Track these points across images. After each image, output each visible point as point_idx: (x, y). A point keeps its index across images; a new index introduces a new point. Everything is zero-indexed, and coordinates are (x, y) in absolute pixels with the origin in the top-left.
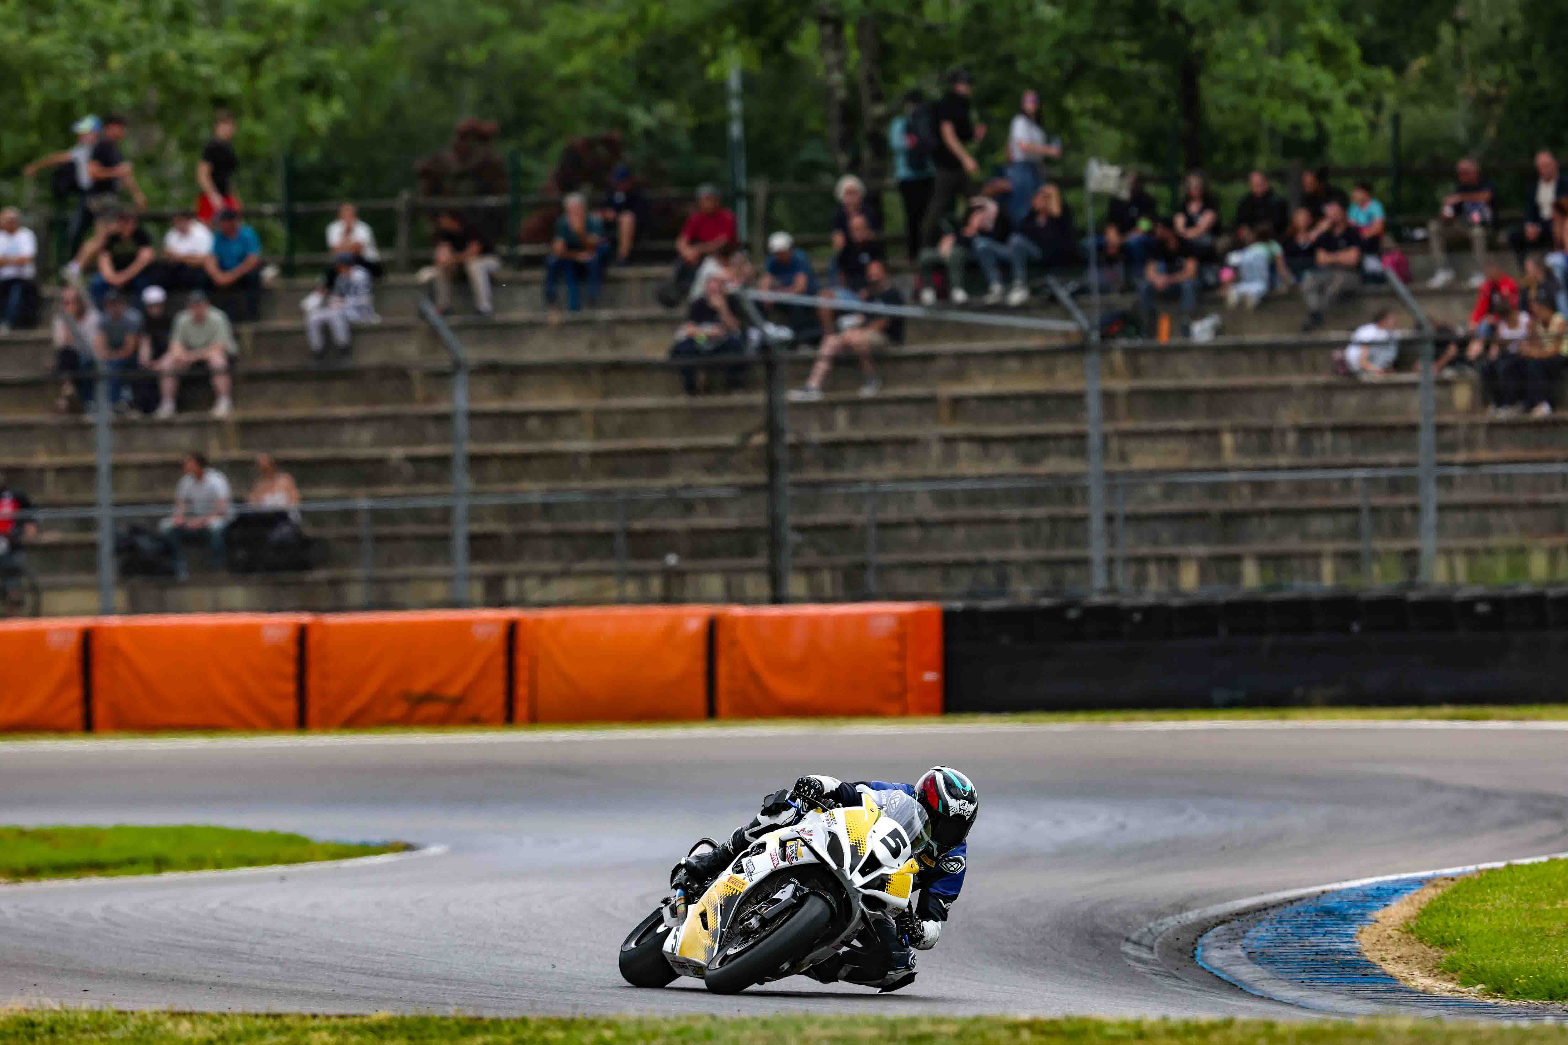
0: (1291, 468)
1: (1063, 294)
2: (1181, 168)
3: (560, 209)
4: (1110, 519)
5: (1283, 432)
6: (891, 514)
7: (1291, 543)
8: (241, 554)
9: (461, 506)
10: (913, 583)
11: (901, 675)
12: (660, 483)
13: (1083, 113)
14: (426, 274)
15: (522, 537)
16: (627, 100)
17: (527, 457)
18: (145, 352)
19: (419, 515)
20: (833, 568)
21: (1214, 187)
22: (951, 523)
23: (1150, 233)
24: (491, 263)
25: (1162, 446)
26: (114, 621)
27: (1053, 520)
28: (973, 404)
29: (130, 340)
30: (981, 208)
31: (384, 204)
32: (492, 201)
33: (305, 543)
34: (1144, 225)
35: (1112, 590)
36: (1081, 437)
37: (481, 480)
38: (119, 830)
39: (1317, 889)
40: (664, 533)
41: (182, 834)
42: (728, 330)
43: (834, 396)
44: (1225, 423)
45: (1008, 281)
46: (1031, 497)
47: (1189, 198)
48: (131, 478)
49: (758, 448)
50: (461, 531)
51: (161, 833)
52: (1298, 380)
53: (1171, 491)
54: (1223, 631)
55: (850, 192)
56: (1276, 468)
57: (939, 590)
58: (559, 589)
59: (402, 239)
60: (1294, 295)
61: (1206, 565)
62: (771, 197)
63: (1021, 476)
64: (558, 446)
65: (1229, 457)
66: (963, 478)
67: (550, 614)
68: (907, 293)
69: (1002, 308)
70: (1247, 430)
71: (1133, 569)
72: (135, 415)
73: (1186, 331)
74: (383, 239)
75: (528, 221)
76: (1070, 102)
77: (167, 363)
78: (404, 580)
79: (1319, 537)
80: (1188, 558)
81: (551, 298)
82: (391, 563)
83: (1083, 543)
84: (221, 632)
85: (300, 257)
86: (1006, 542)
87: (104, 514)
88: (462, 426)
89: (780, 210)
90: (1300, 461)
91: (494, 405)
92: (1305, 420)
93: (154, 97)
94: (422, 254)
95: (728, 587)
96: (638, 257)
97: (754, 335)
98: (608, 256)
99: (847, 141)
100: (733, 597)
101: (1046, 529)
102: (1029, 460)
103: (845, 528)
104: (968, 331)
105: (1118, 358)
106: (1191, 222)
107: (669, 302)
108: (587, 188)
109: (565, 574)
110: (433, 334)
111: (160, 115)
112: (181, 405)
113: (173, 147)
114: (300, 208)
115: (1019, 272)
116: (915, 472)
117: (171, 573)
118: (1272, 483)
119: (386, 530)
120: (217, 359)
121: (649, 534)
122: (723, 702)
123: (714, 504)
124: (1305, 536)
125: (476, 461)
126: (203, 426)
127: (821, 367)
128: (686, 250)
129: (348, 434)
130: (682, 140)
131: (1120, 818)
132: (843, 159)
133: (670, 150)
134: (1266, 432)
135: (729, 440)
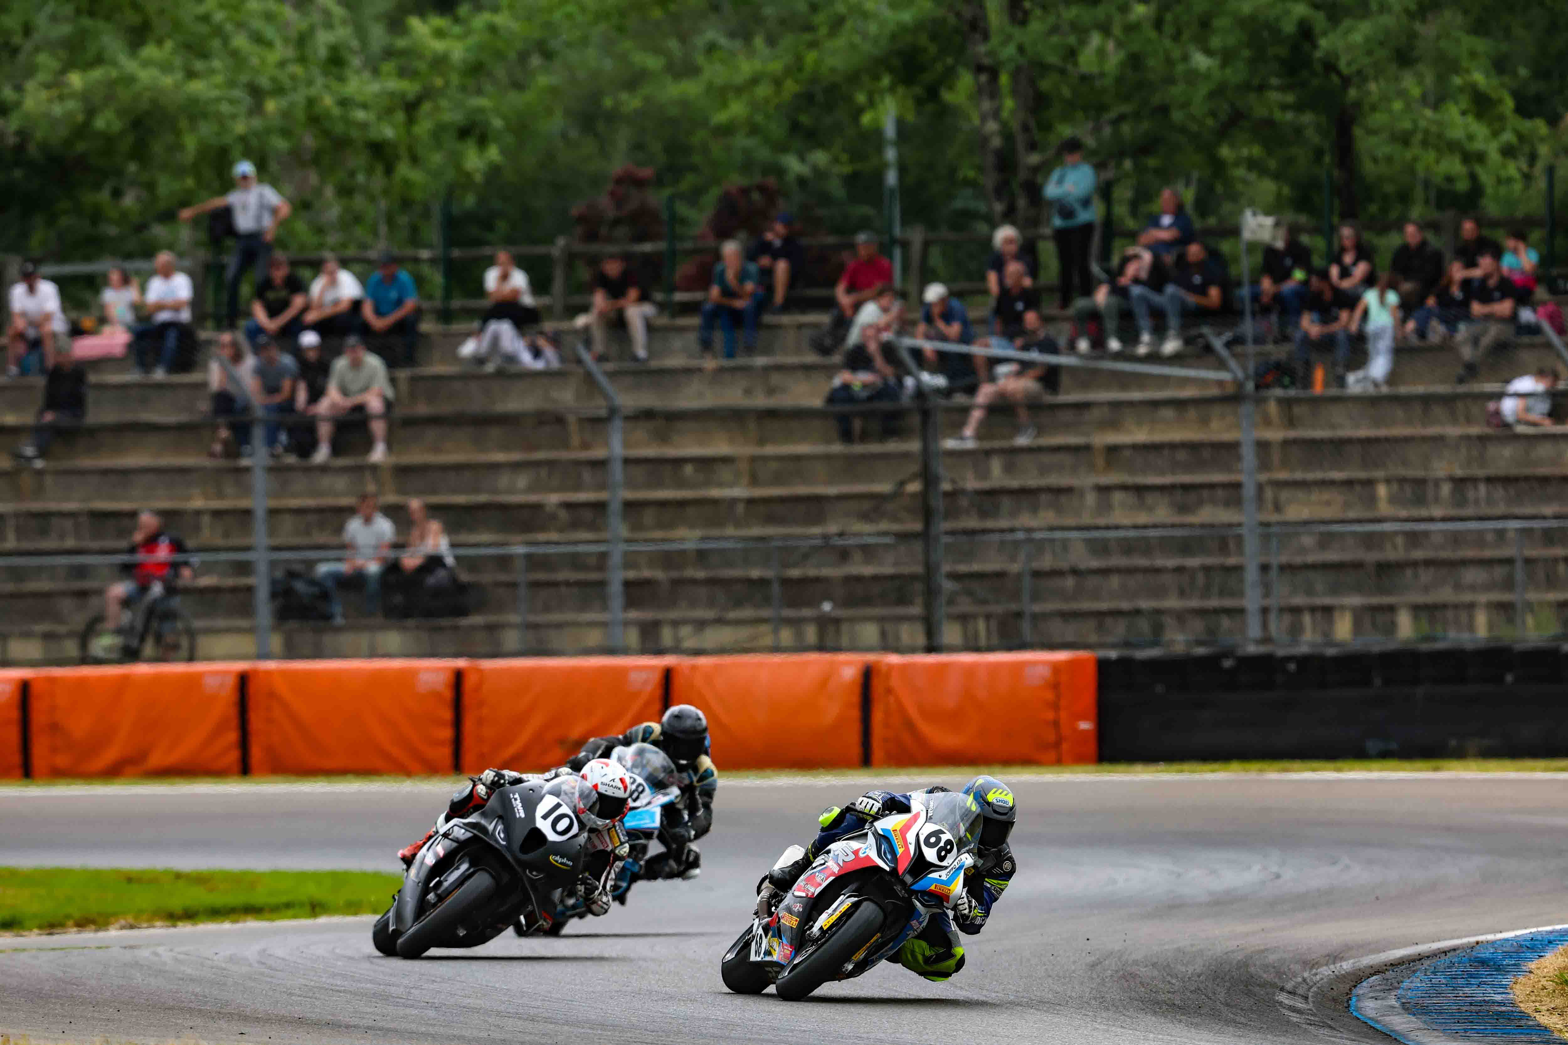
0: (1444, 519)
1: (1218, 343)
2: (1336, 220)
3: (717, 256)
4: (1265, 568)
5: (1437, 483)
6: (1046, 562)
7: (1445, 594)
8: (398, 599)
9: (617, 552)
10: (1070, 632)
11: (1056, 724)
12: (816, 530)
13: (1237, 164)
14: (581, 321)
15: (677, 583)
16: (782, 148)
17: (682, 504)
18: (302, 396)
19: (576, 561)
20: (988, 617)
21: (1367, 236)
22: (1105, 572)
23: (1305, 283)
24: (648, 309)
25: (1315, 496)
26: (271, 665)
27: (1207, 569)
28: (1127, 453)
29: (287, 384)
30: (1136, 257)
31: (540, 250)
32: (647, 247)
33: (461, 588)
34: (1299, 275)
35: (1266, 640)
36: (1237, 486)
37: (636, 527)
38: (276, 875)
39: (1473, 939)
40: (817, 580)
41: (338, 878)
42: (884, 378)
43: (987, 445)
44: (1380, 474)
45: (1160, 332)
46: (1186, 547)
47: (1343, 250)
48: (288, 522)
49: (913, 495)
50: (617, 577)
51: (316, 877)
52: (1453, 431)
53: (1326, 541)
54: (1378, 681)
55: (1008, 241)
56: (1431, 520)
57: (1093, 638)
58: (714, 636)
59: (558, 285)
60: (1446, 347)
61: (1359, 615)
62: (926, 244)
63: (1173, 526)
64: (715, 493)
65: (1384, 508)
66: (1117, 527)
67: (703, 661)
68: (1062, 342)
69: (1154, 357)
70: (1402, 481)
71: (1287, 619)
72: (291, 459)
73: (1341, 382)
74: (538, 285)
75: (684, 269)
76: (1225, 152)
77: (323, 407)
78: (559, 626)
79: (1473, 588)
80: (1342, 608)
81: (706, 345)
82: (547, 609)
83: (1241, 594)
84: (377, 677)
85: (457, 303)
86: (1159, 592)
87: (260, 558)
88: (617, 472)
89: (936, 258)
90: (1452, 512)
91: (651, 451)
92: (1459, 472)
93: (310, 141)
94: (577, 300)
95: (883, 634)
96: (793, 304)
97: (909, 382)
98: (763, 303)
99: (1002, 190)
100: (888, 645)
101: (1201, 579)
102: (1183, 509)
103: (1000, 575)
104: (1124, 380)
105: (1273, 408)
106: (1345, 273)
107: (825, 351)
108: (743, 235)
109: (720, 621)
110: (589, 379)
111: (316, 160)
112: (337, 449)
113: (329, 192)
114: (456, 253)
115: (1173, 322)
116: (1070, 521)
117: (328, 617)
118: (1426, 534)
119: (541, 576)
120: (375, 404)
121: (804, 581)
122: (878, 751)
123: (868, 552)
124: (1458, 587)
125: (630, 506)
126: (360, 469)
127: (977, 415)
128: (843, 298)
129: (504, 480)
130: (836, 188)
131: (1275, 869)
132: (999, 207)
133: (825, 199)
134: (1420, 483)
135: (884, 487)
